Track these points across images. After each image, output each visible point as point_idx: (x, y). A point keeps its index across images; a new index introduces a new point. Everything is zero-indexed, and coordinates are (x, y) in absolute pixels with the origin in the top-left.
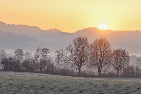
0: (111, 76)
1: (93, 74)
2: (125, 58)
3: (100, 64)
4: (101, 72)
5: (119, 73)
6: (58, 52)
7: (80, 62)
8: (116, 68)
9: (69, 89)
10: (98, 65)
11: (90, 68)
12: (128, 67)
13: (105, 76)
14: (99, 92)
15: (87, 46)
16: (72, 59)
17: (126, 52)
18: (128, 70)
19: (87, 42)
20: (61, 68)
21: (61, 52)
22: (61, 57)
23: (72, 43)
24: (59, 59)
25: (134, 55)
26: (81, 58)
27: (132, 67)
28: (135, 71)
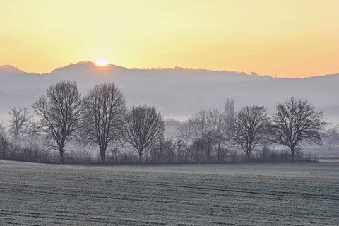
0: (126, 161)
1: (89, 159)
2: (155, 125)
3: (104, 139)
4: (106, 154)
5: (143, 156)
6: (16, 114)
7: (62, 133)
8: (136, 145)
9: (42, 190)
10: (99, 139)
11: (82, 145)
12: (161, 143)
13: (113, 162)
14: (105, 196)
15: (77, 100)
16: (45, 128)
17: (157, 112)
18: (161, 149)
19: (75, 92)
20: (23, 147)
21: (22, 113)
22: (21, 124)
23: (45, 94)
24: (18, 127)
25: (172, 118)
26: (65, 126)
27: (170, 142)
28: (176, 151)
